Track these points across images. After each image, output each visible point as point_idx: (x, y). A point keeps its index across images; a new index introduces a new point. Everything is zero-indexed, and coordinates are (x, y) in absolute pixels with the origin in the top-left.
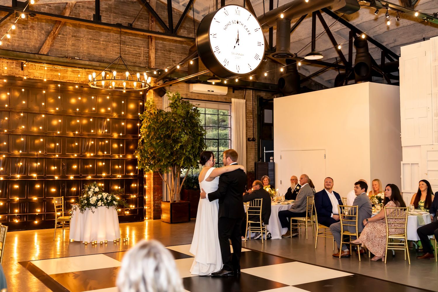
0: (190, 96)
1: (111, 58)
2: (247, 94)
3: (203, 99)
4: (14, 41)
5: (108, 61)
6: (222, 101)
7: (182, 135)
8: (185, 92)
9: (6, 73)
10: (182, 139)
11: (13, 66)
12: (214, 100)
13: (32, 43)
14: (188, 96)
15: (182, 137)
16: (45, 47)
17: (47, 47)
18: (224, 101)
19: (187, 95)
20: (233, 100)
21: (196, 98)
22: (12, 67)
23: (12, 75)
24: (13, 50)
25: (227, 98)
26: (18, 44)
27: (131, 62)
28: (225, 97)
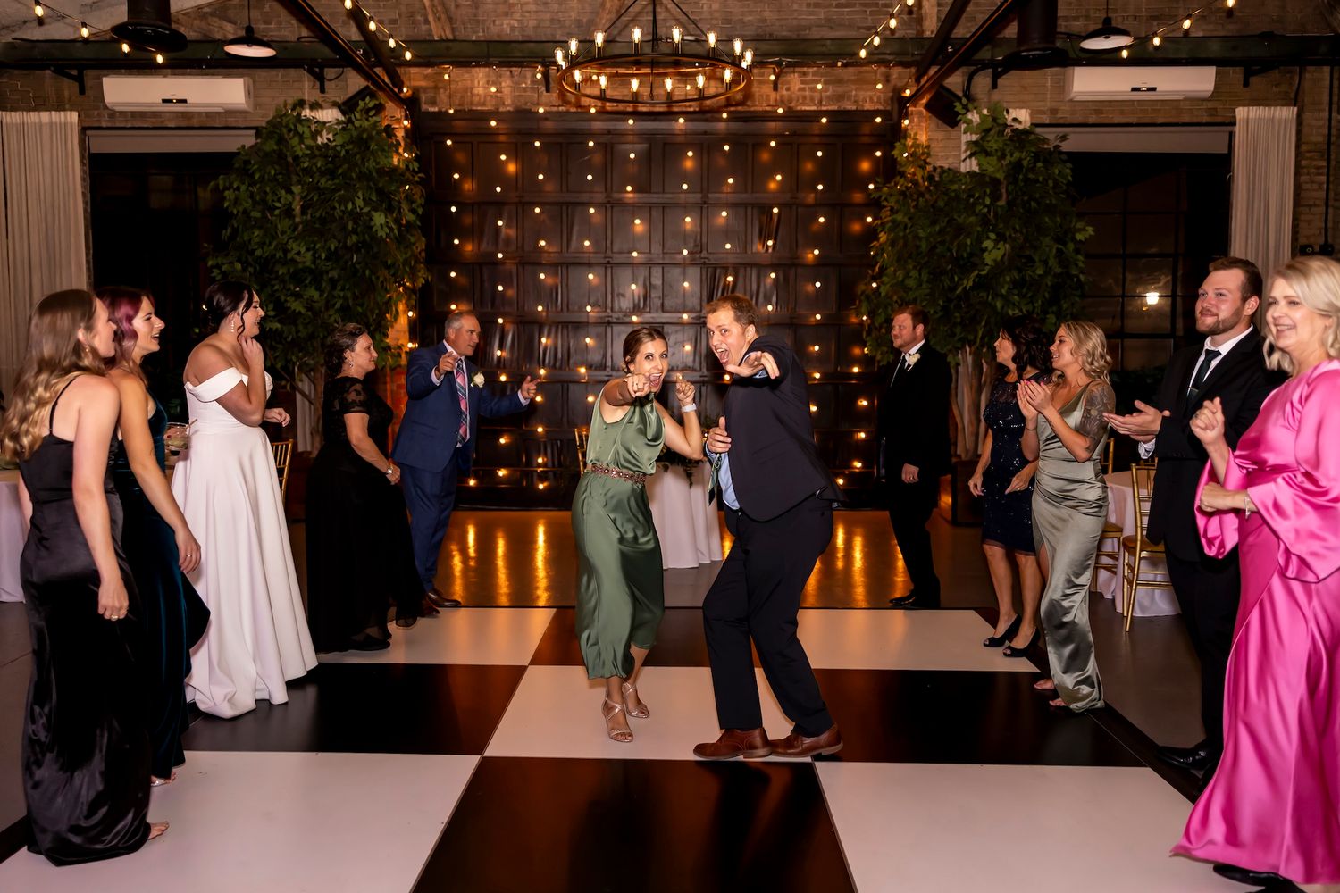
0: (1065, 115)
1: (795, 22)
2: (1307, 85)
3: (1116, 121)
4: (527, 14)
5: (785, 33)
6: (1195, 120)
7: (987, 244)
8: (1049, 104)
9: (508, 106)
10: (985, 255)
11: (526, 84)
12: (1161, 120)
13: (572, 14)
14: (1059, 115)
15: (984, 250)
16: (601, 19)
17: (608, 17)
18: (1205, 119)
19: (1054, 111)
20: (1241, 112)
21: (1091, 120)
22: (524, 85)
23: (524, 107)
24: (525, 39)
25: (1215, 109)
26: (535, 22)
27: (859, 28)
28: (1210, 105)
